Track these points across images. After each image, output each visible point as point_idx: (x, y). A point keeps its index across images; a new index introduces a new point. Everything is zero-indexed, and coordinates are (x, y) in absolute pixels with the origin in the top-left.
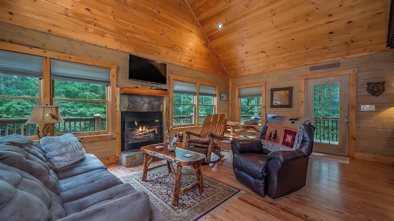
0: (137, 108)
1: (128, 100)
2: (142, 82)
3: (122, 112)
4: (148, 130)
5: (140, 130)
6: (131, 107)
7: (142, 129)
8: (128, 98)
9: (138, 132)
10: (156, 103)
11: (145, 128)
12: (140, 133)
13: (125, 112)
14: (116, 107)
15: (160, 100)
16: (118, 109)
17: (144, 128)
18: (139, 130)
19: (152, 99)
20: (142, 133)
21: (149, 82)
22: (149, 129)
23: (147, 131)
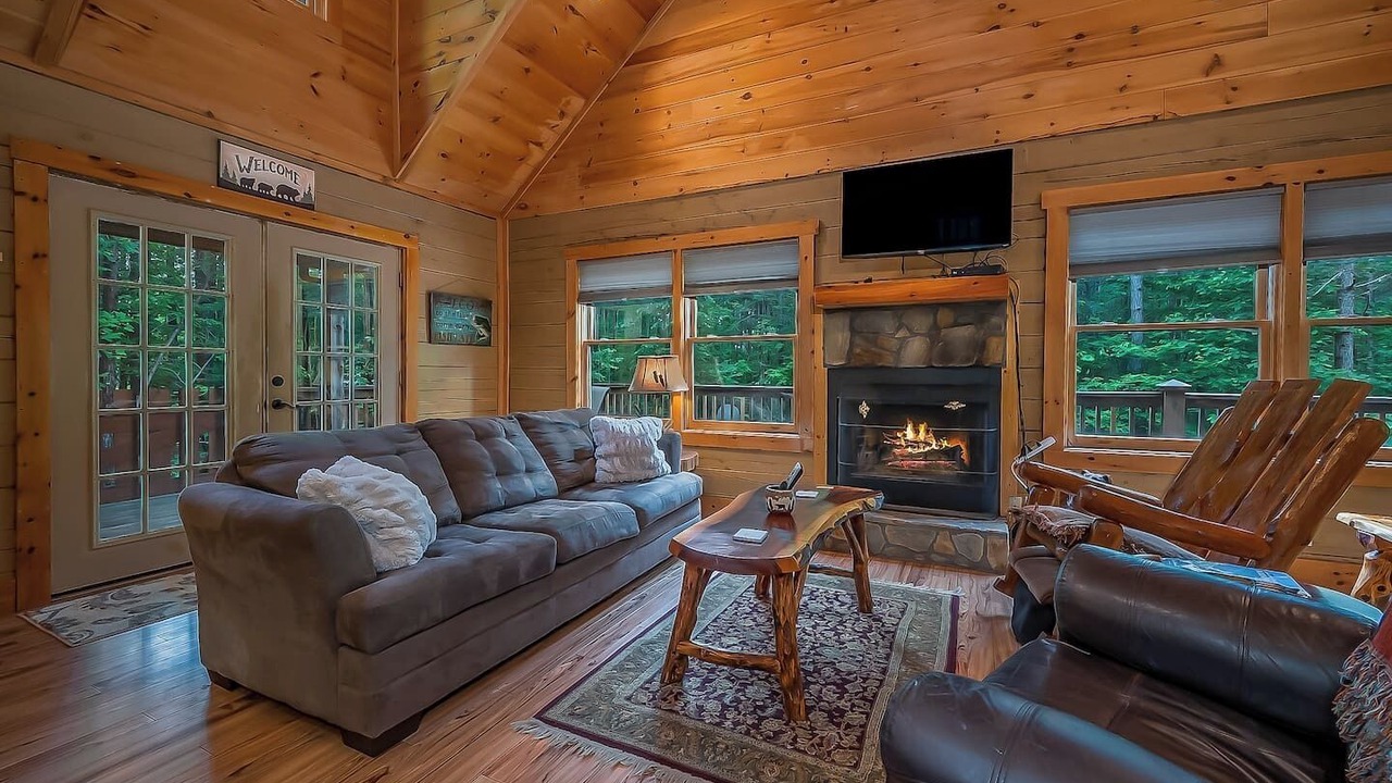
0: (880, 355)
1: (847, 328)
2: (903, 255)
3: (832, 371)
4: (934, 443)
5: (910, 434)
6: (858, 351)
7: (917, 432)
8: (848, 321)
9: (903, 443)
10: (963, 333)
11: (927, 432)
12: (910, 450)
13: (841, 368)
14: (813, 352)
15: (981, 320)
16: (819, 359)
17: (922, 428)
18: (905, 435)
19: (945, 316)
20: (916, 451)
21: (920, 252)
22: (938, 437)
23: (934, 446)
